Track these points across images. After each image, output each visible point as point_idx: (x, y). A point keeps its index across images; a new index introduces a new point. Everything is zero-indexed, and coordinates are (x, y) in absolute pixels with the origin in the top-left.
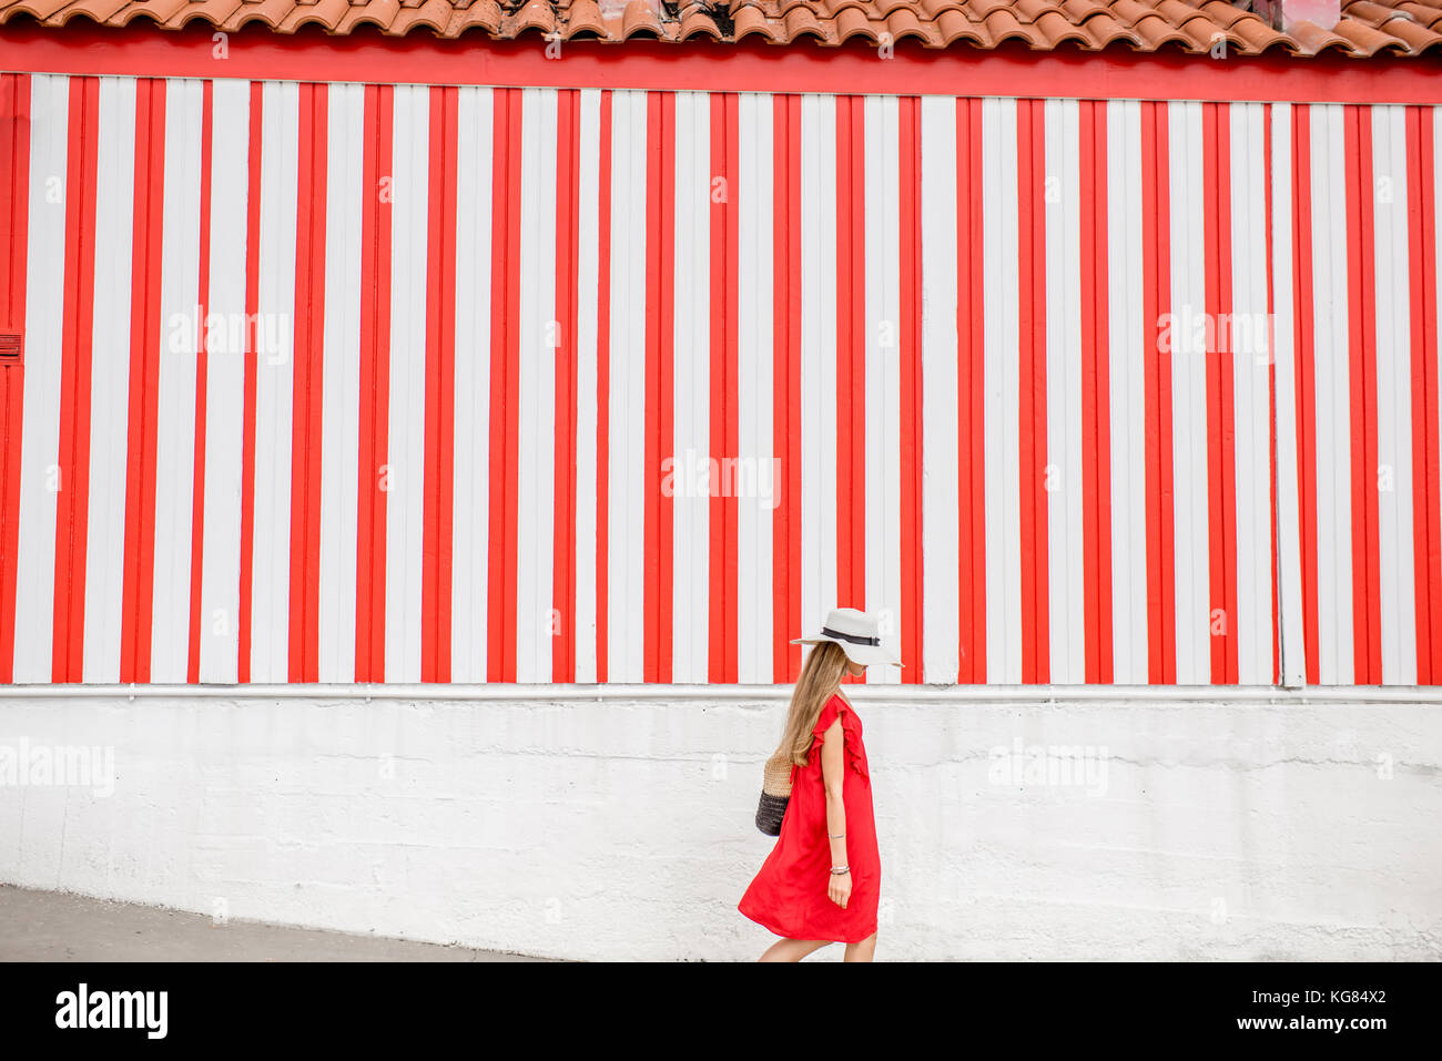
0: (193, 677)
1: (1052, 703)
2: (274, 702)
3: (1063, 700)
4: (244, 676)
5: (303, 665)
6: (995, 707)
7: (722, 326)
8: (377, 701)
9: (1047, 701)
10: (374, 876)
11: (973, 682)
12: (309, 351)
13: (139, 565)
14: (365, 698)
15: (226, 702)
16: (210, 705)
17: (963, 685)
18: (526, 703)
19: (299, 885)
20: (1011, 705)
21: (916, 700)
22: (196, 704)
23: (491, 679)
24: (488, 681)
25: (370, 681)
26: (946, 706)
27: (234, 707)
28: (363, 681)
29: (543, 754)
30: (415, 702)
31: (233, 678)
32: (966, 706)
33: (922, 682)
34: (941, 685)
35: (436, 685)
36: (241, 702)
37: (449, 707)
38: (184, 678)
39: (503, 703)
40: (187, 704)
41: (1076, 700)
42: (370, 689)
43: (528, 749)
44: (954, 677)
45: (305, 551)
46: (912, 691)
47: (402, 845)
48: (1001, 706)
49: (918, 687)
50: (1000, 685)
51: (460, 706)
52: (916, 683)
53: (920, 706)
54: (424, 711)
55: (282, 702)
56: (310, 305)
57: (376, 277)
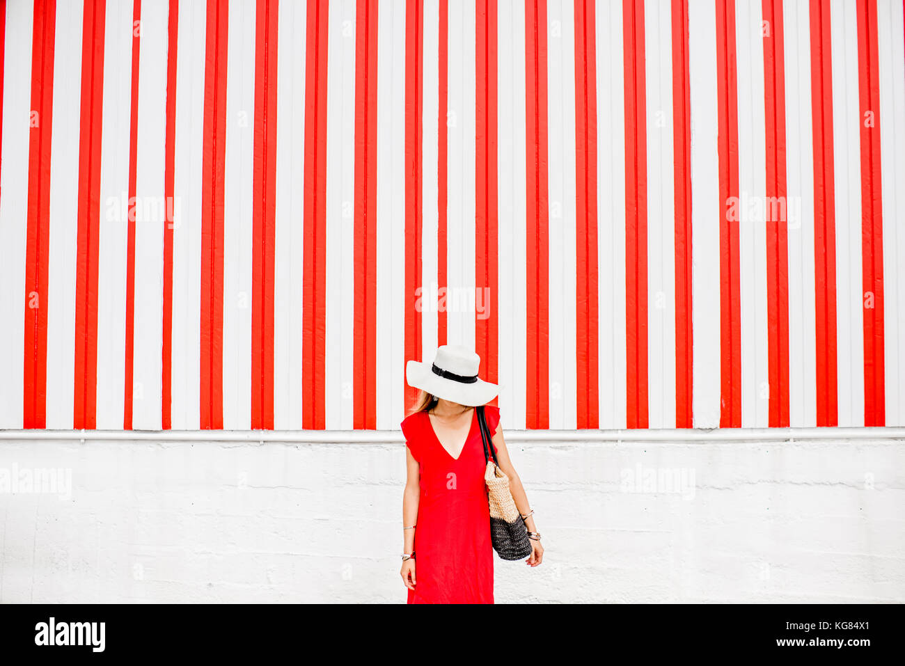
0: (128, 425)
1: (791, 442)
2: (189, 444)
3: (799, 439)
4: (166, 425)
5: (211, 417)
6: (749, 445)
7: (535, 151)
8: (269, 444)
9: (787, 440)
10: (268, 578)
11: (731, 427)
12: (214, 173)
13: (86, 339)
14: (259, 442)
15: (153, 444)
16: (141, 447)
17: (723, 429)
18: (383, 445)
19: (210, 584)
20: (761, 444)
21: (687, 441)
22: (132, 445)
23: (357, 426)
24: (354, 429)
25: (263, 429)
26: (709, 445)
27: (160, 448)
28: (258, 428)
29: (397, 485)
30: (298, 445)
31: (160, 427)
32: (725, 445)
33: (691, 427)
34: (706, 429)
35: (314, 431)
36: (165, 444)
37: (325, 448)
38: (121, 426)
39: (367, 445)
40: (124, 446)
41: (809, 439)
42: (263, 434)
43: (386, 481)
44: (717, 423)
45: (212, 328)
46: (684, 433)
47: (288, 554)
48: (752, 445)
49: (689, 430)
50: (752, 429)
51: (332, 447)
52: (687, 427)
53: (689, 445)
54: (305, 451)
55: (196, 445)
56: (215, 137)
57: (265, 115)
